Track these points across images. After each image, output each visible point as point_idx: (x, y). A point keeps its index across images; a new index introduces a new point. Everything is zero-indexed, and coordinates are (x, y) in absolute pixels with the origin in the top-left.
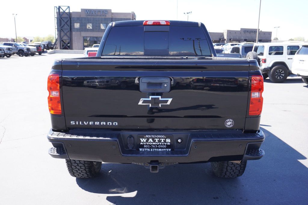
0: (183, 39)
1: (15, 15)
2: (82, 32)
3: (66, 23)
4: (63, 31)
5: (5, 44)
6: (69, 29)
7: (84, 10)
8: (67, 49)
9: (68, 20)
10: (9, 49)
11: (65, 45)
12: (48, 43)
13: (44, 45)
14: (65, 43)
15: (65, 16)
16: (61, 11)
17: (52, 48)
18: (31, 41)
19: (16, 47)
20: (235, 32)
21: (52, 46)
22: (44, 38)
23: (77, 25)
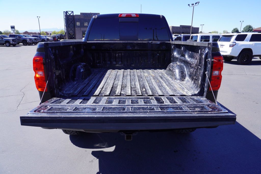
0: (146, 29)
1: (38, 18)
2: (81, 28)
3: (71, 22)
4: (70, 28)
5: (33, 36)
6: (73, 26)
7: (82, 14)
8: (73, 39)
9: (73, 20)
10: (35, 39)
11: (71, 36)
12: (60, 35)
13: (58, 36)
14: (71, 35)
15: (70, 17)
16: (68, 14)
17: (63, 39)
18: (50, 34)
19: (40, 38)
20: (177, 28)
21: (63, 37)
22: (58, 32)
23: (78, 24)
